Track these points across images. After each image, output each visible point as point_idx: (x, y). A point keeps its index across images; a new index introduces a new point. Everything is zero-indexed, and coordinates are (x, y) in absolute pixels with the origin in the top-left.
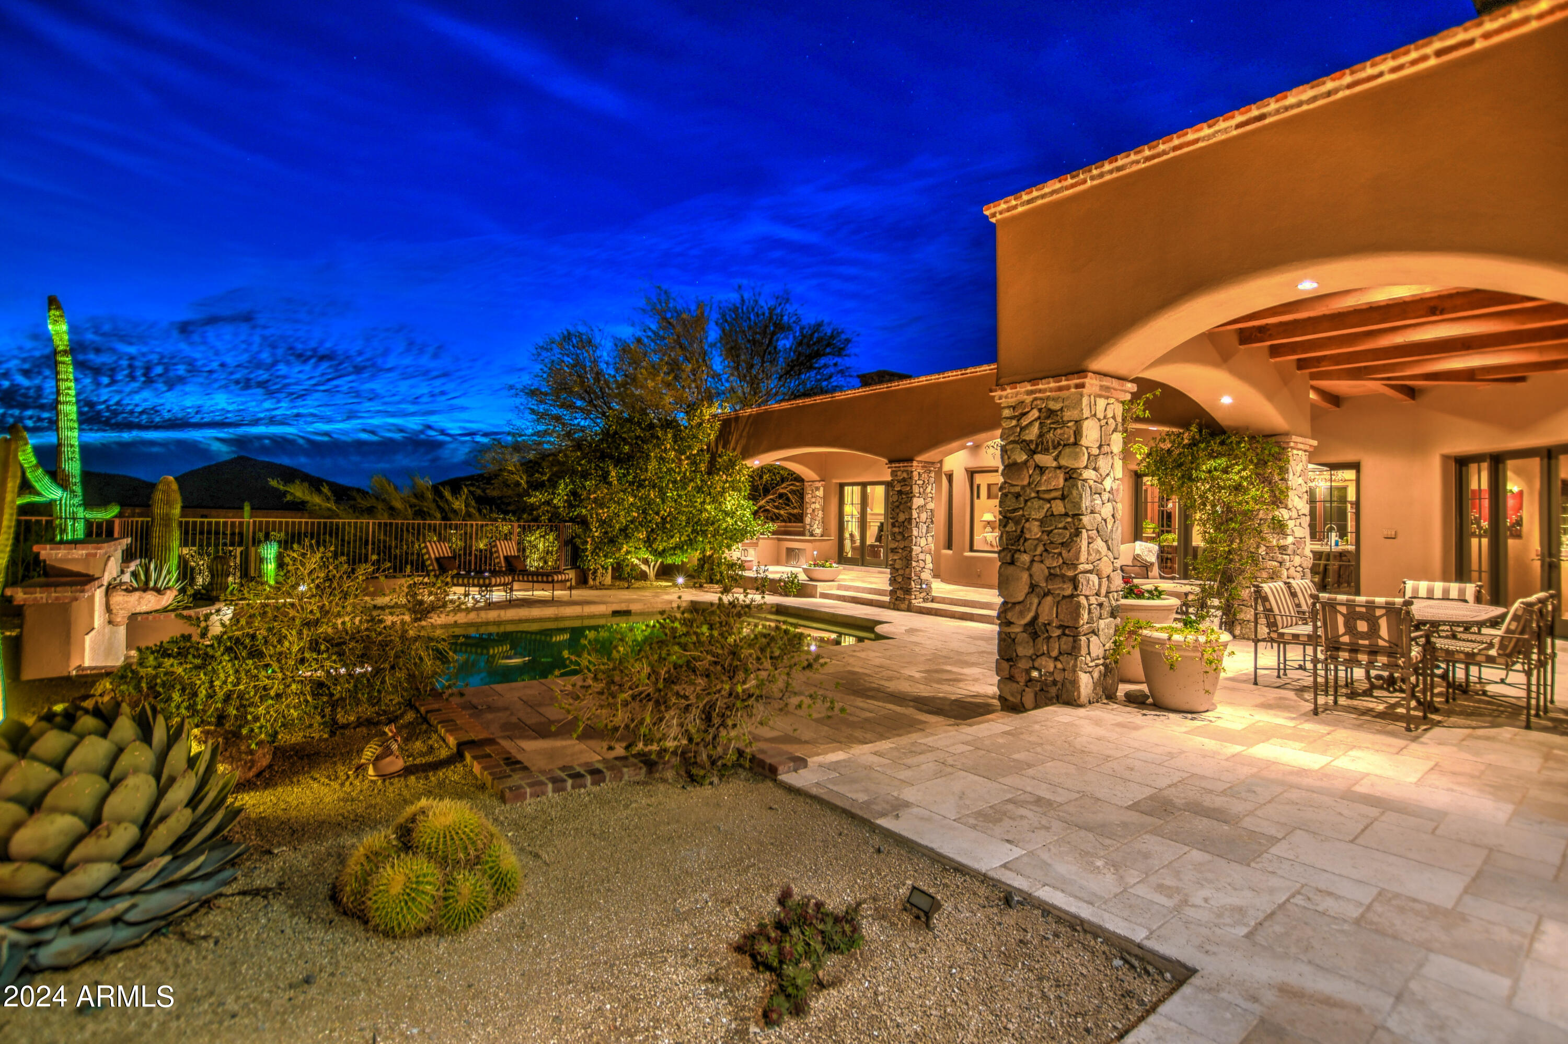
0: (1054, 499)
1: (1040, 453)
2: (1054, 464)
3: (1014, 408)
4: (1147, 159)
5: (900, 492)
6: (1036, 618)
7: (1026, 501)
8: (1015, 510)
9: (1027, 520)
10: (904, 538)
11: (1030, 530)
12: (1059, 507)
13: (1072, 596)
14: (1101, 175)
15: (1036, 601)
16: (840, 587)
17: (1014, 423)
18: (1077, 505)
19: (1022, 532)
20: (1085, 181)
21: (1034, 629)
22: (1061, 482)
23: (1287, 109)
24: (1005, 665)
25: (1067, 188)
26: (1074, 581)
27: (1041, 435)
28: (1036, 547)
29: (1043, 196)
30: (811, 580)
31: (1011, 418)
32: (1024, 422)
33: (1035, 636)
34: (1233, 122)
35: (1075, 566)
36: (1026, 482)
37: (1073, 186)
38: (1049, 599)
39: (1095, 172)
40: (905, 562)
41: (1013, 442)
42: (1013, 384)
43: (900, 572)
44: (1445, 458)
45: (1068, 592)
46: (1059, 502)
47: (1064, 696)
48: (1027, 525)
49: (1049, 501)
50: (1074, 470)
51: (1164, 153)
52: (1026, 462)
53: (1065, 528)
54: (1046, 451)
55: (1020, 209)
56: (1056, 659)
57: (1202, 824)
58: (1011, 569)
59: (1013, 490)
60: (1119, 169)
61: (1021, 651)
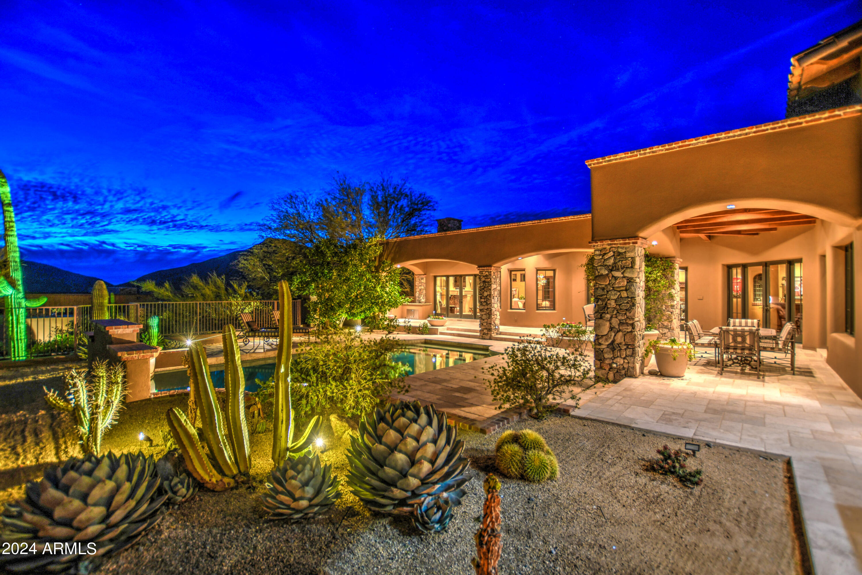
0: (622, 290)
1: (615, 271)
2: (622, 276)
3: (601, 251)
4: (667, 150)
5: (484, 282)
6: (613, 341)
7: (607, 292)
8: (602, 295)
9: (609, 300)
10: (487, 304)
11: (610, 304)
12: (624, 294)
13: (631, 332)
14: (645, 154)
15: (613, 334)
16: (448, 329)
17: (601, 257)
18: (633, 293)
19: (606, 304)
20: (637, 156)
21: (613, 347)
22: (626, 283)
23: (729, 137)
24: (599, 363)
25: (628, 157)
26: (633, 325)
27: (615, 263)
28: (613, 311)
29: (616, 159)
30: (432, 326)
31: (600, 255)
32: (606, 257)
33: (613, 349)
34: (706, 140)
35: (633, 319)
36: (607, 283)
37: (631, 157)
38: (620, 334)
39: (642, 152)
40: (488, 316)
41: (601, 266)
42: (601, 240)
43: (486, 321)
44: (723, 265)
45: (629, 330)
46: (625, 292)
47: (629, 374)
48: (609, 302)
49: (619, 291)
50: (632, 278)
51: (674, 148)
52: (607, 275)
53: (627, 303)
54: (618, 270)
55: (604, 164)
56: (624, 358)
57: (736, 416)
58: (601, 321)
59: (600, 286)
60: (653, 152)
61: (606, 356)
